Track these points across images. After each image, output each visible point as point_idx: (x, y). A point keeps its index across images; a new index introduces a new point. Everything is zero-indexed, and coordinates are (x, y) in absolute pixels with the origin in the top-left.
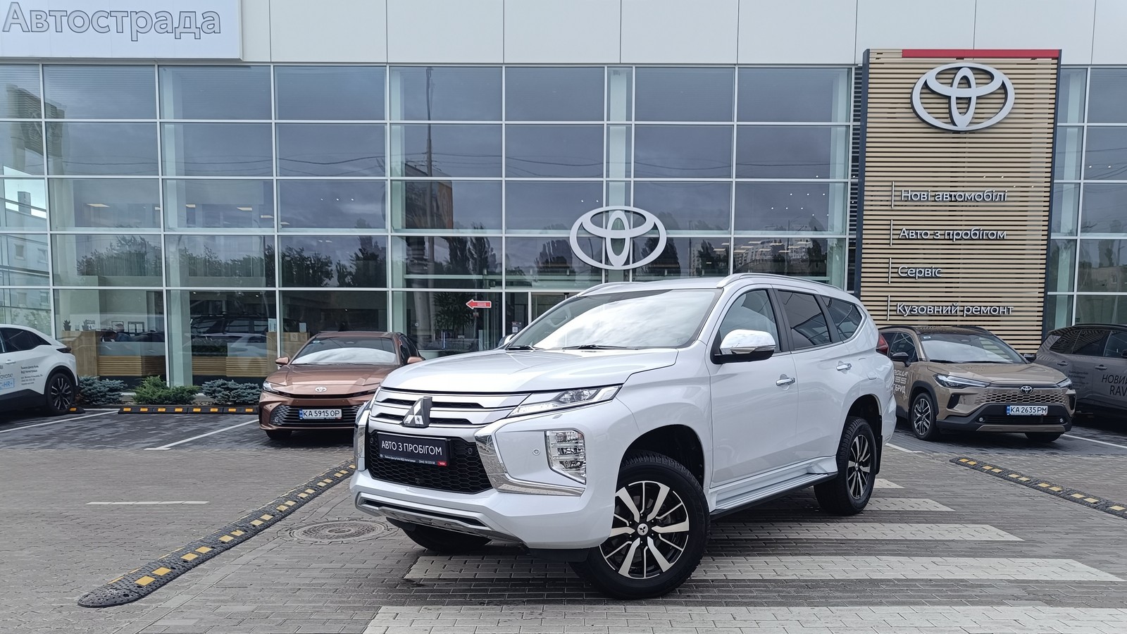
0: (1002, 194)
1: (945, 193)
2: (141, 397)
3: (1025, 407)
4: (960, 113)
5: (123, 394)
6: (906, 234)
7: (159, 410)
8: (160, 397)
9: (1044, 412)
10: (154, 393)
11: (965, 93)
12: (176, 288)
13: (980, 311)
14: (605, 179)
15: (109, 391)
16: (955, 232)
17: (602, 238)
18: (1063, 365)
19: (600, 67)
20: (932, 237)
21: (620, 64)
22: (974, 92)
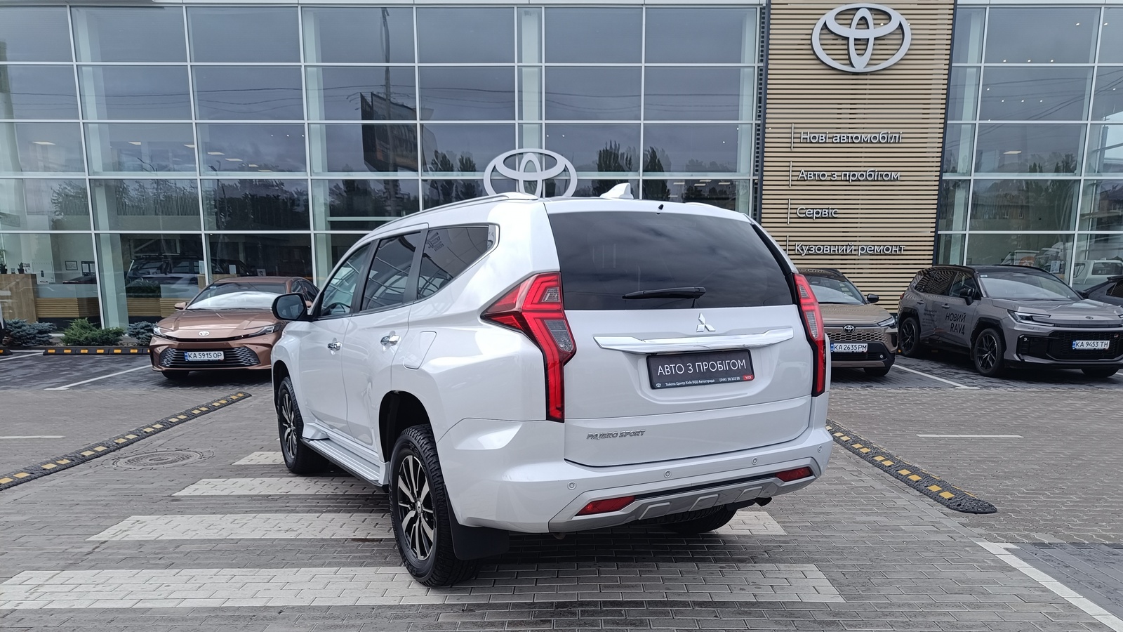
0: (897, 135)
1: (842, 135)
2: (69, 338)
3: (847, 345)
4: (858, 55)
5: (53, 335)
6: (804, 175)
7: (82, 351)
8: (86, 338)
9: (864, 349)
10: (81, 334)
11: (862, 34)
12: (105, 231)
13: (874, 250)
14: (517, 122)
15: (38, 333)
16: (852, 173)
17: (515, 180)
18: (920, 304)
19: (510, 7)
20: (829, 178)
21: (529, 4)
22: (871, 33)
